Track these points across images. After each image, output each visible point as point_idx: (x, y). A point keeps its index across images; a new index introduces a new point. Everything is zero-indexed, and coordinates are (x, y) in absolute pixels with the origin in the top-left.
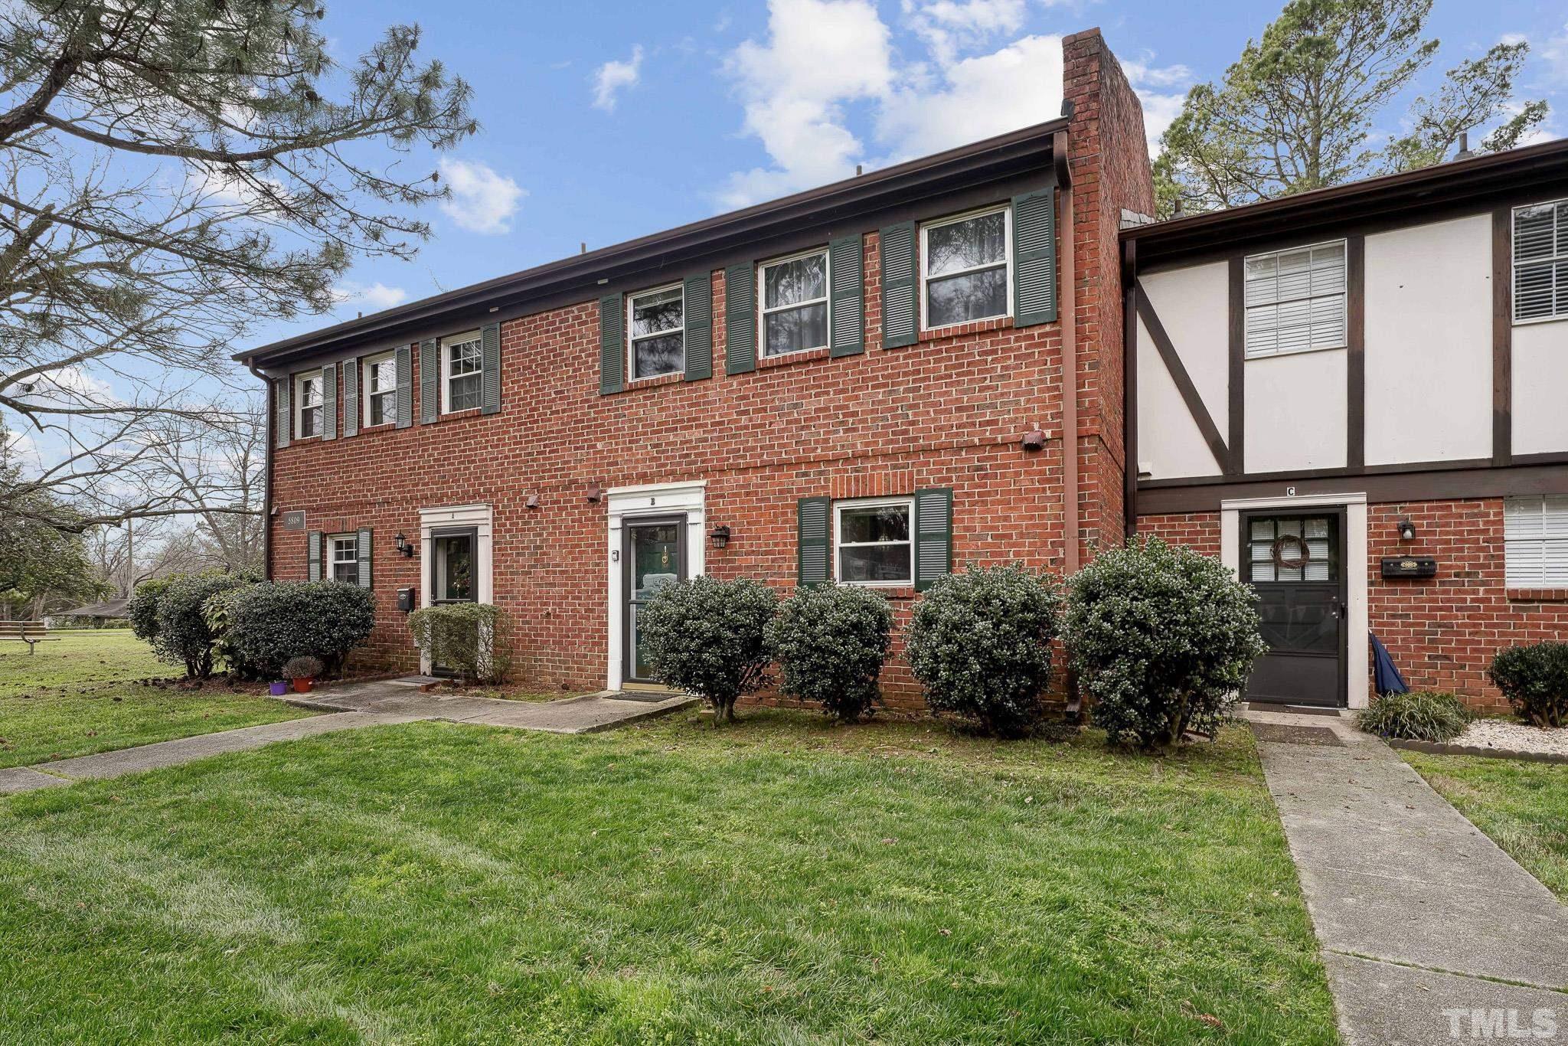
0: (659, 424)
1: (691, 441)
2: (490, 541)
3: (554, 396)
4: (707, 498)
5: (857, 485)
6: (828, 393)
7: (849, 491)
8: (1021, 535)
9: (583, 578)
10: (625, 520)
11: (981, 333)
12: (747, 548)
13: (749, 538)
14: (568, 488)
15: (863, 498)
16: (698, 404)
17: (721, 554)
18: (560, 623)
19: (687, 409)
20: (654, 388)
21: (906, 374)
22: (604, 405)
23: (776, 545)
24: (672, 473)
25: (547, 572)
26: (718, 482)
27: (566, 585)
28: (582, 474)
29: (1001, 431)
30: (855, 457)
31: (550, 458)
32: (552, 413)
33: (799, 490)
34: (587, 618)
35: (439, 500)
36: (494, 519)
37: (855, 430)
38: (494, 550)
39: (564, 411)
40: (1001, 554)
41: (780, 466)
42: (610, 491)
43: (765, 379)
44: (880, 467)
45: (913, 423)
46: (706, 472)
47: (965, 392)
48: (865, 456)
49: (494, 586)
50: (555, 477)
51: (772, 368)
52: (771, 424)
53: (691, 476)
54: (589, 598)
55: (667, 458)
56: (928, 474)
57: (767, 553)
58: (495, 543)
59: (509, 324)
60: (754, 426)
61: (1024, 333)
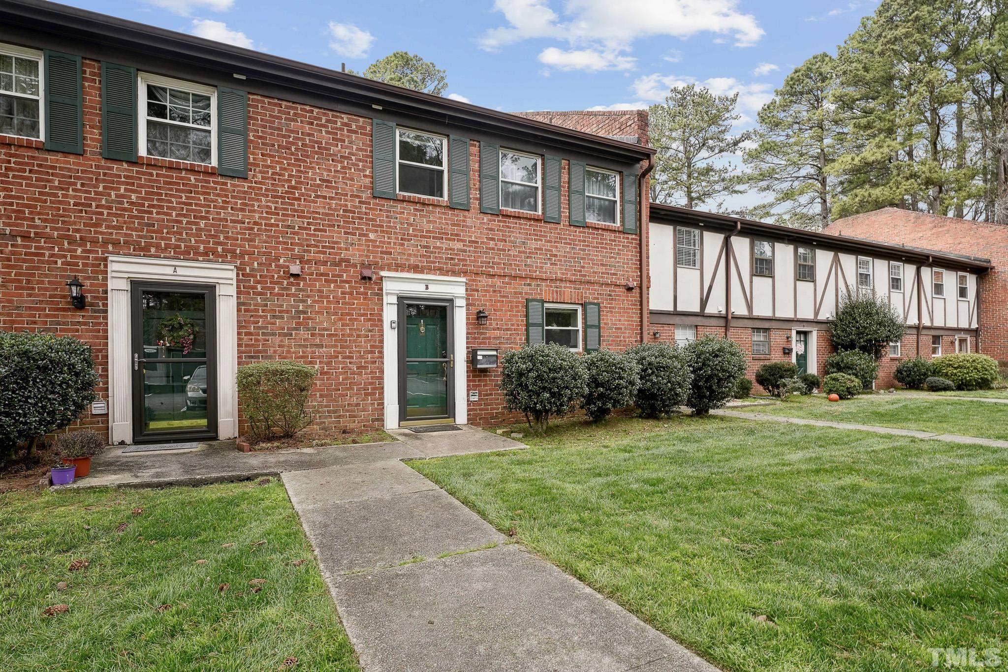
0: (427, 232)
1: (454, 250)
2: (233, 302)
3: (318, 182)
4: (467, 290)
5: (557, 295)
6: (541, 240)
7: (553, 298)
8: (625, 329)
9: (355, 341)
10: (400, 299)
11: (610, 230)
12: (494, 325)
13: (495, 320)
14: (338, 264)
15: (560, 303)
16: (458, 225)
17: (476, 328)
18: (328, 379)
19: (450, 227)
20: (424, 204)
21: (579, 241)
22: (375, 204)
23: (512, 325)
24: (440, 269)
25: (312, 335)
26: (474, 281)
27: (336, 346)
28: (355, 255)
29: (618, 279)
30: (556, 280)
31: (314, 235)
32: (317, 196)
33: (526, 294)
34: (360, 374)
36: (238, 281)
37: (556, 264)
38: (239, 310)
39: (331, 198)
40: (618, 337)
41: (515, 277)
42: (383, 273)
43: (505, 222)
44: (567, 287)
45: (583, 267)
46: (465, 273)
47: (604, 257)
48: (561, 280)
49: (239, 345)
50: (325, 253)
51: (510, 216)
52: (509, 250)
53: (454, 273)
54: (361, 357)
55: (436, 258)
56: (589, 294)
57: (507, 330)
58: (239, 304)
59: (259, 98)
60: (499, 250)
61: (626, 236)
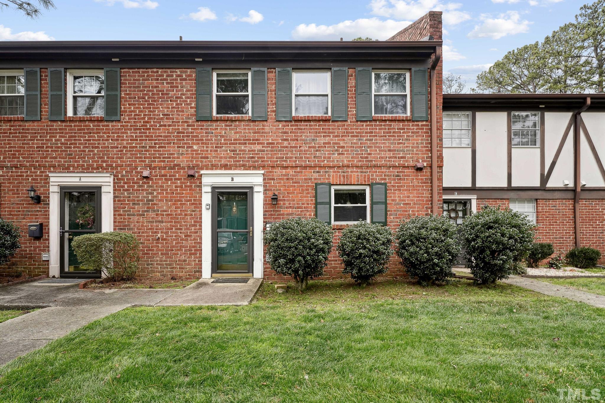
0: (235, 140)
1: (255, 151)
2: (112, 195)
3: (161, 116)
4: (264, 179)
5: (344, 179)
6: (330, 136)
7: (340, 181)
8: (414, 204)
9: (183, 218)
10: (214, 188)
11: (398, 120)
12: (287, 205)
13: (288, 200)
14: (173, 168)
15: (346, 185)
16: (259, 133)
17: (273, 207)
18: (166, 243)
19: (252, 134)
20: (232, 121)
21: (366, 133)
22: (198, 126)
23: (303, 204)
24: (244, 165)
25: (157, 215)
26: (270, 172)
27: (171, 222)
28: (183, 161)
29: (407, 161)
30: (343, 166)
31: (158, 151)
32: (161, 126)
33: (315, 179)
34: (187, 240)
35: (66, 169)
36: (114, 183)
37: (343, 154)
38: (114, 201)
39: (169, 126)
40: (406, 211)
41: (305, 167)
42: (202, 172)
43: (297, 125)
44: (355, 172)
45: (370, 154)
46: (264, 167)
47: (392, 143)
48: (348, 166)
49: (115, 222)
50: (164, 161)
51: (301, 121)
52: (300, 147)
53: (255, 168)
54: (188, 229)
55: (240, 158)
56: (376, 176)
57: (298, 208)
58: (115, 197)
59: (127, 70)
60: (291, 147)
61: (415, 123)
